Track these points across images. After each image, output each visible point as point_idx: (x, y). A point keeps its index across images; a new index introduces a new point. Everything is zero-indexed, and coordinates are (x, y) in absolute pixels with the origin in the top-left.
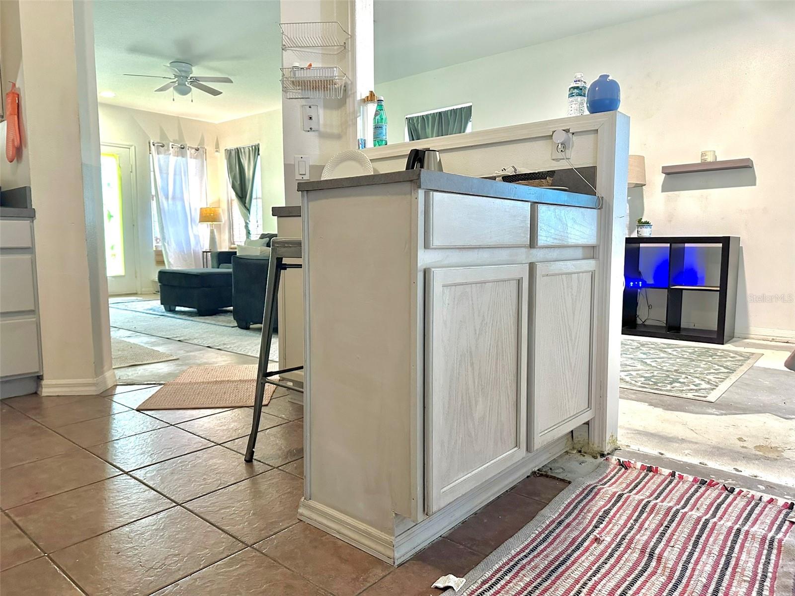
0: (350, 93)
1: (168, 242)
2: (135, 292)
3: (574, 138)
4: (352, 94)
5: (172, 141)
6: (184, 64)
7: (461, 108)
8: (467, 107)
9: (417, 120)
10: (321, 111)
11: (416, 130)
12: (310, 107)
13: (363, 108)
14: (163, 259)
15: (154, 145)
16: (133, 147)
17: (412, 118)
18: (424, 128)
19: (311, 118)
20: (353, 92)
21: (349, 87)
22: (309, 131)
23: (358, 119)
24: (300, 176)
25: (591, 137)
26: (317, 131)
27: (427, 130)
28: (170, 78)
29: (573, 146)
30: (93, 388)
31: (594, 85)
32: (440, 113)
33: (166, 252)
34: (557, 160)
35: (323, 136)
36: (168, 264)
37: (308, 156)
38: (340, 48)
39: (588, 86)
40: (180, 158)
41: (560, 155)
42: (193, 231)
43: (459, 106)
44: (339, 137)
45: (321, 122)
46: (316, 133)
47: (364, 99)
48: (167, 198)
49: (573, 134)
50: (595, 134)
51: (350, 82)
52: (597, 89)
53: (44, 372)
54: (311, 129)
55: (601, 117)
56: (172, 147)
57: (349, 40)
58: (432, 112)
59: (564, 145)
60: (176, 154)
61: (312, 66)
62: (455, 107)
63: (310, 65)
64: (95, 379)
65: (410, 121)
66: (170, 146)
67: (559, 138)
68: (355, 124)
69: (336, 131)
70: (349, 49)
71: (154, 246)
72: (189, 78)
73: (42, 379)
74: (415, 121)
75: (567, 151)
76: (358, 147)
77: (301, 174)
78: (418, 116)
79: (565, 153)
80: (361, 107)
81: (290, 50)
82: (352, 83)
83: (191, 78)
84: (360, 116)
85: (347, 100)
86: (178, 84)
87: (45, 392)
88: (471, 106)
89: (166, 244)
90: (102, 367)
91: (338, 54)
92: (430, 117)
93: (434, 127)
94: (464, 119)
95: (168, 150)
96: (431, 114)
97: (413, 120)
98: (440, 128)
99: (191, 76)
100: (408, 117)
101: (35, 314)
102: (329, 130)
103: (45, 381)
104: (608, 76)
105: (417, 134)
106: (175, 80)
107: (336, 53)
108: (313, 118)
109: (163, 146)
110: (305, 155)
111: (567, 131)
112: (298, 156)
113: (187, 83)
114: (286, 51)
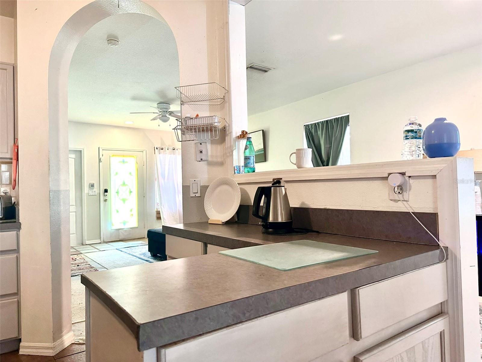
0: (228, 133)
1: (164, 205)
2: (144, 237)
3: (411, 181)
4: (229, 133)
5: (168, 146)
6: (165, 104)
7: (342, 117)
8: (345, 116)
9: (312, 126)
10: (209, 146)
11: (311, 133)
12: (201, 144)
13: (238, 143)
14: (160, 216)
15: (157, 149)
16: (145, 151)
17: (308, 125)
18: (316, 131)
19: (201, 152)
20: (230, 132)
21: (227, 128)
22: (200, 161)
23: (234, 151)
24: (194, 194)
25: (430, 181)
26: (206, 160)
27: (318, 132)
28: (157, 113)
29: (410, 189)
30: (51, 351)
31: (430, 128)
32: (327, 121)
33: (162, 212)
34: (396, 201)
35: (211, 164)
36: (163, 219)
37: (199, 179)
38: (221, 100)
39: (424, 128)
40: (172, 155)
41: (397, 197)
42: (179, 198)
43: (341, 116)
44: (222, 164)
45: (209, 154)
46: (205, 162)
47: (239, 136)
48: (164, 179)
49: (410, 177)
50: (433, 178)
51: (227, 125)
52: (433, 132)
53: (22, 336)
54: (201, 159)
55: (439, 163)
56: (168, 149)
57: (227, 94)
58: (321, 121)
59: (401, 188)
60: (170, 153)
61: (199, 117)
62: (337, 117)
63: (197, 115)
64: (53, 344)
65: (307, 128)
66: (167, 149)
67: (396, 180)
68: (232, 155)
69: (219, 160)
70: (227, 101)
71: (156, 208)
72: (168, 112)
73: (21, 341)
74: (310, 127)
75: (405, 193)
76: (234, 173)
77: (194, 193)
78: (312, 124)
79: (403, 196)
80: (237, 142)
81: (187, 104)
82: (229, 126)
83: (169, 112)
84: (235, 149)
85: (226, 138)
86: (162, 116)
87: (22, 351)
88: (349, 115)
89: (162, 207)
90: (62, 332)
91: (220, 104)
92: (320, 124)
93: (323, 130)
94: (344, 124)
95: (165, 151)
96: (321, 122)
97: (309, 126)
98: (327, 131)
99: (169, 110)
100: (305, 124)
101: (18, 295)
102: (215, 160)
103: (22, 343)
104: (445, 119)
105: (312, 135)
106: (160, 114)
107: (219, 104)
108: (203, 152)
109: (162, 149)
110: (197, 178)
111: (403, 174)
112: (192, 179)
113: (167, 115)
114: (183, 105)
